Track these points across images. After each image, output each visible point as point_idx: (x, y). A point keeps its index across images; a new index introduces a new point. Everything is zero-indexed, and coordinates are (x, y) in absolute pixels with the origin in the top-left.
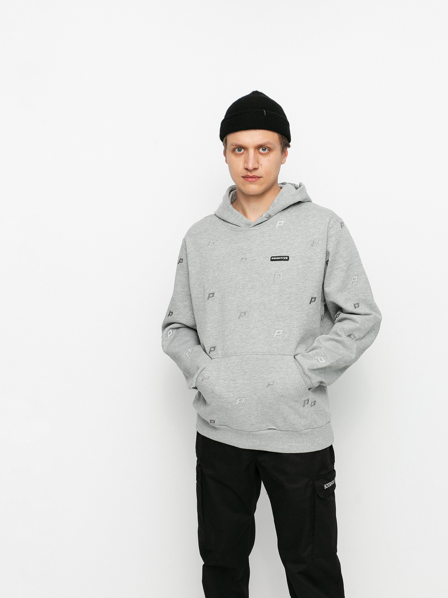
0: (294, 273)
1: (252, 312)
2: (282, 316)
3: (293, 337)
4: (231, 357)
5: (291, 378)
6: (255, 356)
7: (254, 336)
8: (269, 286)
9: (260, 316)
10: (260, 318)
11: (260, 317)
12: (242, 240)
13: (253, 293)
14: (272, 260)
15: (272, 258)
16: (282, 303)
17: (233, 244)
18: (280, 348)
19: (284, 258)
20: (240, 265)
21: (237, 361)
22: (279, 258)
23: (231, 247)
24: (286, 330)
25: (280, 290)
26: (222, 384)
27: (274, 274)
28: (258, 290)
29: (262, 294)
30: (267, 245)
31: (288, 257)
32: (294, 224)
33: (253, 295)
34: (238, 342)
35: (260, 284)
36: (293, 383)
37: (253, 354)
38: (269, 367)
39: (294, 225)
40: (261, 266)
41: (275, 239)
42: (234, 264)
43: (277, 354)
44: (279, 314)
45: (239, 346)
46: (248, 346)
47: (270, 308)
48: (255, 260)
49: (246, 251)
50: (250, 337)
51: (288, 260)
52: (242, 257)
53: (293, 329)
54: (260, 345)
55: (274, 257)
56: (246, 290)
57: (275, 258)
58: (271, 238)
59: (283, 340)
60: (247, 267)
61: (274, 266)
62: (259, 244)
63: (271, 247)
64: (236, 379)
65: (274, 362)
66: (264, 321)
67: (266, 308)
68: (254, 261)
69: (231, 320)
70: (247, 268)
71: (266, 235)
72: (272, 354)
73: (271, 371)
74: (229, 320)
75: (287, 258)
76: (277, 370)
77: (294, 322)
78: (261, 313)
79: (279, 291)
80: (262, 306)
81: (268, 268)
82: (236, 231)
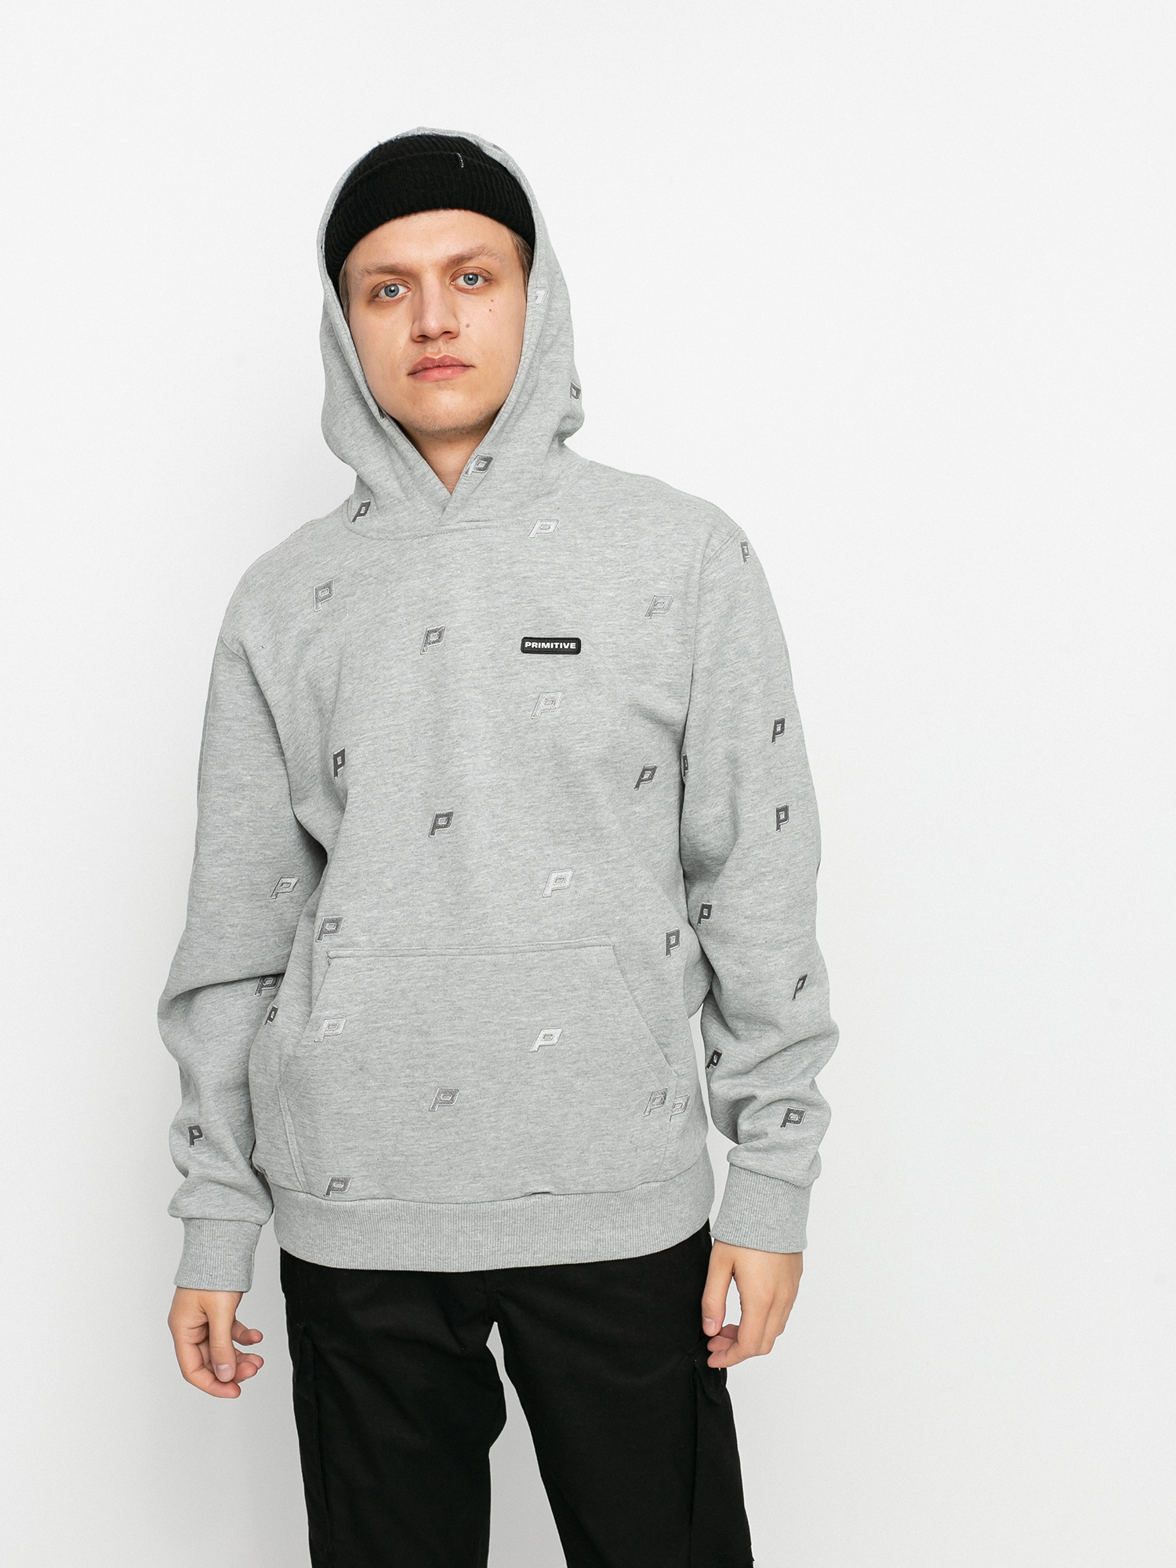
0: (600, 694)
1: (468, 818)
2: (567, 828)
3: (608, 892)
4: (410, 959)
5: (609, 1018)
6: (488, 958)
7: (482, 895)
8: (519, 734)
9: (493, 828)
10: (494, 835)
11: (493, 831)
12: (420, 567)
13: (470, 754)
14: (525, 650)
15: (527, 644)
16: (565, 789)
17: (391, 582)
18: (568, 927)
19: (566, 647)
20: (421, 657)
21: (430, 973)
22: (548, 644)
23: (387, 595)
24: (582, 871)
25: (553, 747)
26: (388, 1044)
27: (534, 696)
28: (484, 746)
29: (498, 757)
30: (506, 592)
31: (578, 641)
32: (590, 535)
33: (468, 761)
34: (429, 912)
35: (491, 724)
36: (614, 1031)
37: (483, 952)
38: (537, 991)
39: (591, 539)
40: (491, 665)
41: (530, 574)
42: (402, 652)
43: (558, 946)
45: (436, 924)
46: (463, 929)
47: (527, 805)
48: (469, 641)
49: (436, 605)
50: (468, 899)
51: (577, 651)
52: (425, 627)
53: (605, 866)
54: (500, 923)
55: (531, 639)
56: (445, 743)
57: (534, 645)
58: (515, 569)
59: (574, 902)
60: (444, 662)
61: (536, 672)
62: (479, 588)
63: (518, 600)
64: (432, 1030)
65: (550, 973)
66: (511, 844)
67: (514, 805)
68: (464, 646)
69: (406, 840)
70: (443, 665)
71: (499, 558)
72: (544, 948)
73: (543, 1000)
74: (399, 838)
75: (573, 646)
76: (561, 998)
77: (609, 847)
79: (551, 749)
80: (499, 798)
81: (515, 677)
82: (396, 539)
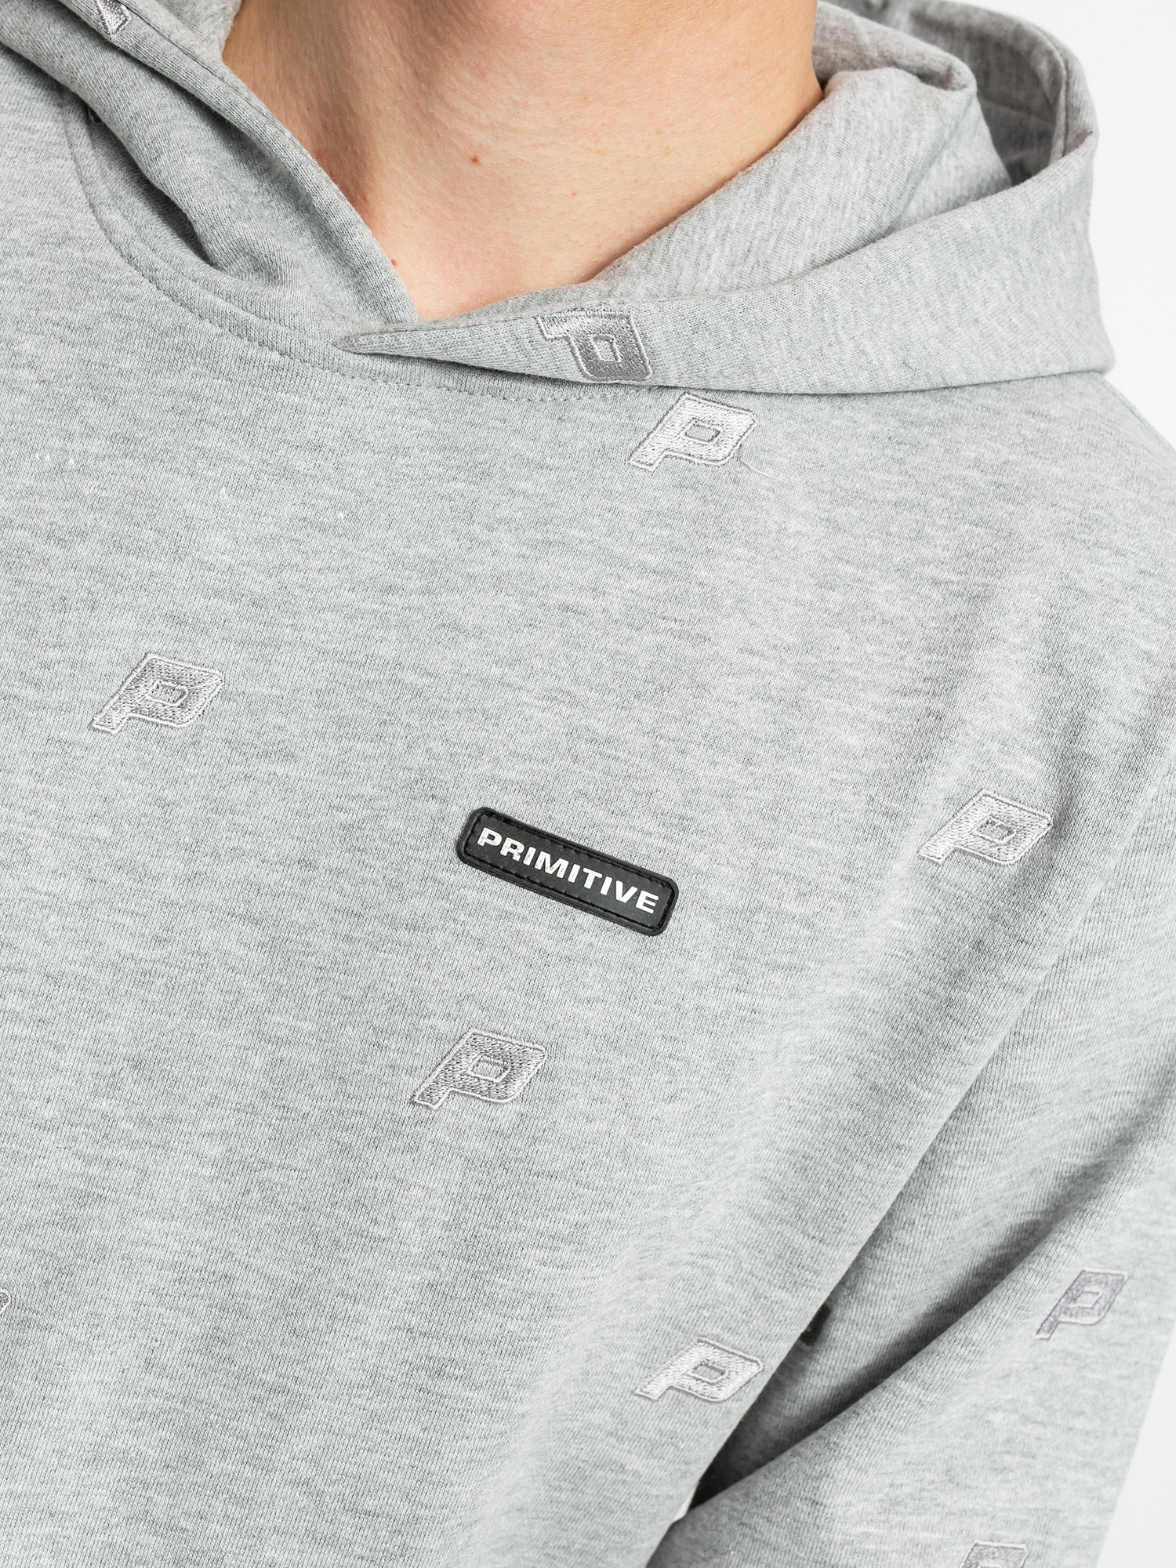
0: (671, 1099)
1: (52, 1341)
2: (370, 1504)
8: (346, 1138)
9: (131, 1402)
10: (123, 1423)
11: (124, 1413)
13: (138, 1135)
14: (468, 852)
15: (487, 837)
16: (421, 1378)
17: (90, 432)
19: (622, 897)
20: (87, 737)
22: (563, 863)
23: (59, 470)
25: (447, 1226)
27: (443, 1026)
28: (206, 1126)
29: (240, 1181)
30: (480, 633)
31: (668, 891)
32: (840, 514)
33: (124, 1153)
35: (258, 1062)
39: (835, 527)
40: (334, 862)
41: (587, 601)
42: (29, 693)
44: (352, 1469)
47: (270, 1378)
48: (289, 757)
49: (218, 594)
51: (655, 925)
52: (145, 645)
55: (507, 825)
56: (67, 1061)
57: (512, 848)
58: (543, 568)
60: (169, 794)
61: (480, 943)
62: (390, 589)
63: (513, 675)
67: (230, 1360)
68: (264, 767)
70: (164, 804)
71: (504, 512)
75: (646, 901)
78: (150, 1380)
79: (437, 1231)
80: (190, 1313)
81: (404, 935)
82: (173, 296)
